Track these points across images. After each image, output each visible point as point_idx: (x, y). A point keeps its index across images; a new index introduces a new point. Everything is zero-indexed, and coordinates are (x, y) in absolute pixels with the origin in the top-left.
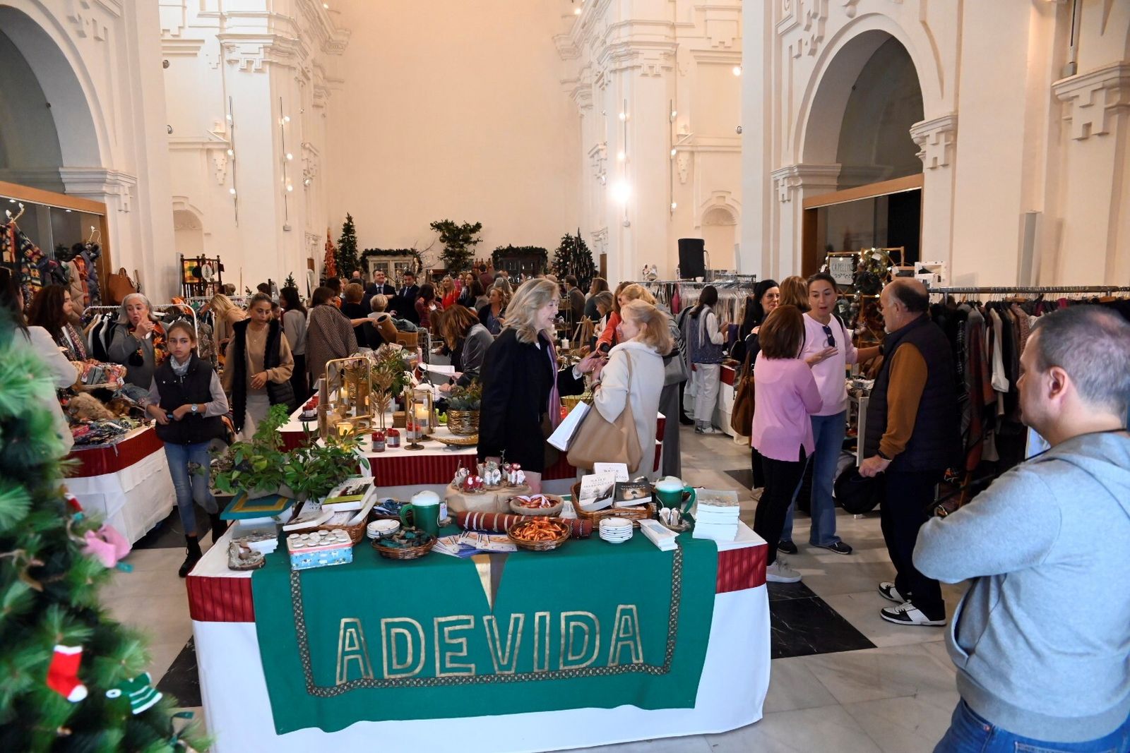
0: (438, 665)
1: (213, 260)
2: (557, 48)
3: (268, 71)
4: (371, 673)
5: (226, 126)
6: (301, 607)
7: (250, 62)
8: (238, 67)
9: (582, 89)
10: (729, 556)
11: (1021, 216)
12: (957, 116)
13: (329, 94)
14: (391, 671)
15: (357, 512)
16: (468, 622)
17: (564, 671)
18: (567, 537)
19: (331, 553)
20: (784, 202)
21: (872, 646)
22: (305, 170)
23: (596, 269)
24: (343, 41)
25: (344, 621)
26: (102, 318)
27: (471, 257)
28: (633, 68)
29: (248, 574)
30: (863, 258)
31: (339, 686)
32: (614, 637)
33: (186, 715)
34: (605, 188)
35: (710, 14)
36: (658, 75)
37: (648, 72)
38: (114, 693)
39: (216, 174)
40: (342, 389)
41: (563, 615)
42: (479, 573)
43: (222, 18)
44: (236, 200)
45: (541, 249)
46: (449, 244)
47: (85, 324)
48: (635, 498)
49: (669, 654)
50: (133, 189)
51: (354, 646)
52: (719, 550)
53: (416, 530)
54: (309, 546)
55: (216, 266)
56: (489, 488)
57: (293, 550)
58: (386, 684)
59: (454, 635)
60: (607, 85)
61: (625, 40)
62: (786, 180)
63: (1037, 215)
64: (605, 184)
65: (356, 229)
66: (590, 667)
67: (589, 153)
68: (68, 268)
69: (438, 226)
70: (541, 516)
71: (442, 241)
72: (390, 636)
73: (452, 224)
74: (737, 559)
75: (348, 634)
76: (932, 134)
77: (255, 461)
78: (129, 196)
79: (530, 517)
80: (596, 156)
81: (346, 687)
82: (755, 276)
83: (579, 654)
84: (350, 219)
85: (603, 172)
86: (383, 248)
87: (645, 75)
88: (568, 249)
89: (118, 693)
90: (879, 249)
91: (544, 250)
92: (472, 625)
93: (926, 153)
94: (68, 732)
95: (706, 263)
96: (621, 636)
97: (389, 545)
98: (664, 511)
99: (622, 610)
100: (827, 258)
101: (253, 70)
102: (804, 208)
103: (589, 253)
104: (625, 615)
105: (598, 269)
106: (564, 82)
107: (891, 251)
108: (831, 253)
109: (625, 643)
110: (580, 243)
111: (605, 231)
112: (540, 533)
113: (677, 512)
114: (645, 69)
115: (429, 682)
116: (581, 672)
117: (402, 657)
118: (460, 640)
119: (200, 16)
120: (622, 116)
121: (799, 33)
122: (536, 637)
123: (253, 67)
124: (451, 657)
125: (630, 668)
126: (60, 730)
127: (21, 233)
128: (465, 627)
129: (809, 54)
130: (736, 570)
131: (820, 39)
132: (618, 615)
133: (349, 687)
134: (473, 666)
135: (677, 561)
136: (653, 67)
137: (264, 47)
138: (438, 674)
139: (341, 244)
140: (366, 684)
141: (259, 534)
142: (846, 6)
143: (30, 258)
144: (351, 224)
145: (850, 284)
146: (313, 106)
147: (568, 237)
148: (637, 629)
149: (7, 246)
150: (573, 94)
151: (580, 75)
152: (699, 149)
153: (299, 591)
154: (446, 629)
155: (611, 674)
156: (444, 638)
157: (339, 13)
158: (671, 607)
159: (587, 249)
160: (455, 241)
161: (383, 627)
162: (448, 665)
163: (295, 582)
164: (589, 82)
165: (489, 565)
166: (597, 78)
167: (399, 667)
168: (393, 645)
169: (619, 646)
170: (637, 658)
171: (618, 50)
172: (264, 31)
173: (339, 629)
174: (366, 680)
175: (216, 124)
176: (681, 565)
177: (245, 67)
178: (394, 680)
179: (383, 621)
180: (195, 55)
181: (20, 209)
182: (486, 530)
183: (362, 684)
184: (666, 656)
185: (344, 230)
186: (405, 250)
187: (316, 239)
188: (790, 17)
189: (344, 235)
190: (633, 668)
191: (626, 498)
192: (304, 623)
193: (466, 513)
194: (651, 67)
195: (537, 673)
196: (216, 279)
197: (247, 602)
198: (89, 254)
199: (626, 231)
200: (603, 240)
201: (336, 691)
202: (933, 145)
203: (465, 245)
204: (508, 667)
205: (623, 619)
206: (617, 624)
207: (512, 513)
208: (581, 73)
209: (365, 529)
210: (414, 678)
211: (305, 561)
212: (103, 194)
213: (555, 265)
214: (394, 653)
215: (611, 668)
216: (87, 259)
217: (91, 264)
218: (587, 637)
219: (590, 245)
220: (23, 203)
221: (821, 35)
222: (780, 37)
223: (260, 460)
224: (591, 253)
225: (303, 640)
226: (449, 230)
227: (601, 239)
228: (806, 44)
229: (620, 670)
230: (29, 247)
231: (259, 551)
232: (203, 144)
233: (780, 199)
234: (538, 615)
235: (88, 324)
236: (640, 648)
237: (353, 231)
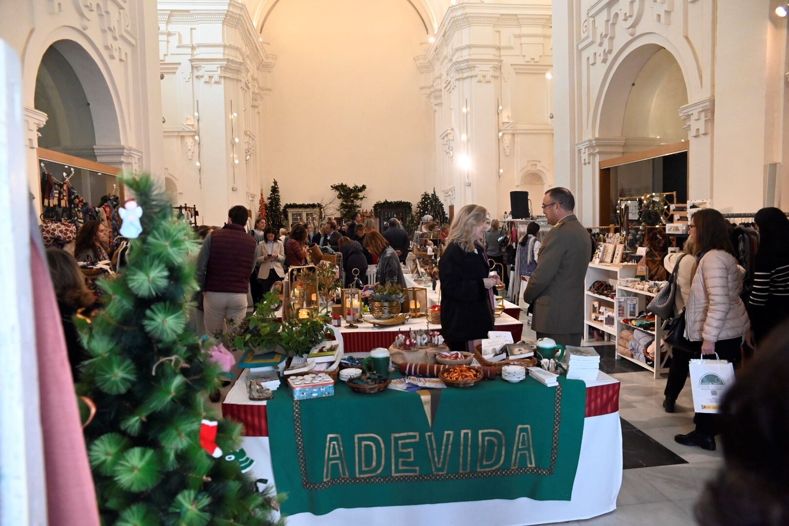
0: (393, 467)
1: (192, 208)
2: (417, 65)
3: (223, 83)
4: (347, 473)
5: (194, 120)
6: (300, 426)
7: (211, 77)
8: (203, 80)
9: (435, 92)
10: (593, 391)
11: (765, 167)
12: (714, 99)
13: (262, 98)
14: (361, 472)
15: (331, 363)
16: (414, 437)
17: (480, 472)
18: (482, 378)
19: (320, 389)
20: (585, 164)
21: (684, 462)
22: (246, 150)
23: (446, 216)
24: (272, 63)
25: (330, 436)
26: (127, 244)
27: (359, 209)
28: (471, 77)
29: (264, 403)
30: (646, 201)
31: (325, 483)
32: (515, 448)
33: (264, 481)
34: (452, 160)
35: (524, 40)
36: (489, 82)
37: (482, 79)
38: (230, 458)
39: (187, 152)
40: (295, 290)
41: (480, 432)
42: (423, 403)
43: (193, 48)
44: (200, 170)
45: (407, 202)
46: (343, 200)
47: (116, 248)
48: (521, 353)
49: (553, 461)
50: (140, 159)
51: (336, 454)
52: (587, 387)
53: (377, 373)
54: (305, 384)
55: (193, 212)
56: (420, 347)
57: (295, 386)
58: (358, 481)
59: (405, 446)
60: (453, 89)
61: (466, 58)
62: (587, 149)
63: (777, 165)
64: (452, 157)
65: (280, 190)
66: (498, 470)
67: (441, 136)
68: (99, 212)
69: (336, 188)
70: (460, 365)
71: (339, 198)
72: (361, 447)
73: (346, 186)
74: (599, 393)
75: (332, 445)
76: (696, 113)
77: (262, 328)
78: (137, 164)
79: (453, 366)
80: (446, 138)
81: (330, 484)
83: (490, 460)
84: (275, 183)
85: (451, 149)
86: (298, 203)
87: (480, 82)
88: (426, 203)
89: (233, 457)
90: (658, 194)
91: (410, 203)
92: (417, 439)
93: (691, 126)
94: (210, 479)
95: (529, 208)
96: (520, 447)
97: (360, 383)
98: (544, 361)
99: (521, 429)
100: (619, 202)
101: (213, 82)
102: (600, 168)
104: (523, 432)
105: (448, 216)
106: (422, 88)
107: (666, 195)
108: (621, 198)
109: (522, 452)
110: (435, 198)
111: (453, 190)
112: (462, 375)
113: (553, 361)
114: (480, 78)
115: (387, 480)
116: (492, 473)
117: (369, 462)
118: (409, 450)
119: (178, 47)
120: (464, 110)
121: (595, 48)
122: (462, 447)
123: (213, 80)
124: (402, 462)
125: (526, 471)
126: (204, 478)
127: (72, 187)
128: (413, 440)
129: (602, 62)
130: (599, 400)
131: (610, 51)
132: (518, 432)
133: (332, 483)
134: (417, 468)
135: (558, 394)
136: (485, 76)
137: (221, 67)
138: (393, 474)
139: (270, 201)
140: (343, 481)
141: (267, 377)
142: (629, 28)
143: (77, 205)
144: (276, 186)
145: (637, 219)
146: (252, 106)
147: (426, 195)
148: (531, 442)
149: (64, 196)
150: (429, 96)
151: (434, 83)
152: (518, 132)
153: (299, 415)
154: (400, 442)
155: (513, 474)
156: (398, 448)
157: (269, 44)
158: (554, 427)
159: (440, 202)
160: (348, 198)
161: (356, 440)
162: (401, 468)
163: (297, 408)
164: (440, 88)
165: (430, 396)
166: (445, 85)
167: (367, 469)
168: (363, 454)
169: (519, 455)
170: (531, 463)
171: (461, 65)
172: (221, 56)
173: (326, 442)
174: (343, 479)
175: (187, 119)
176: (561, 397)
177: (208, 80)
178: (363, 478)
179: (356, 436)
180: (175, 73)
181: (71, 172)
182: (421, 375)
183: (341, 481)
184: (551, 462)
185: (272, 191)
186: (314, 204)
187: (253, 196)
188: (587, 37)
189: (271, 194)
190: (528, 470)
191: (515, 353)
192: (302, 438)
193: (406, 364)
194: (484, 76)
195: (462, 474)
196: (193, 221)
197: (263, 422)
198: (112, 203)
199: (468, 189)
200: (451, 196)
201: (323, 486)
202: (696, 120)
203: (355, 201)
204: (441, 469)
205: (521, 435)
206: (517, 439)
207: (438, 363)
208: (434, 82)
209: (338, 374)
210: (377, 477)
211: (303, 394)
212: (121, 163)
213: (417, 213)
214: (363, 458)
215: (513, 470)
216: (111, 206)
217: (113, 210)
218: (496, 448)
219: (442, 199)
220: (73, 167)
221: (610, 49)
222: (580, 52)
223: (265, 327)
224: (443, 205)
225: (301, 449)
226: (344, 190)
228: (600, 56)
229: (519, 471)
230: (77, 197)
231: (268, 388)
232: (179, 132)
233: (583, 162)
234: (463, 432)
235: (117, 248)
236: (533, 456)
237: (278, 192)
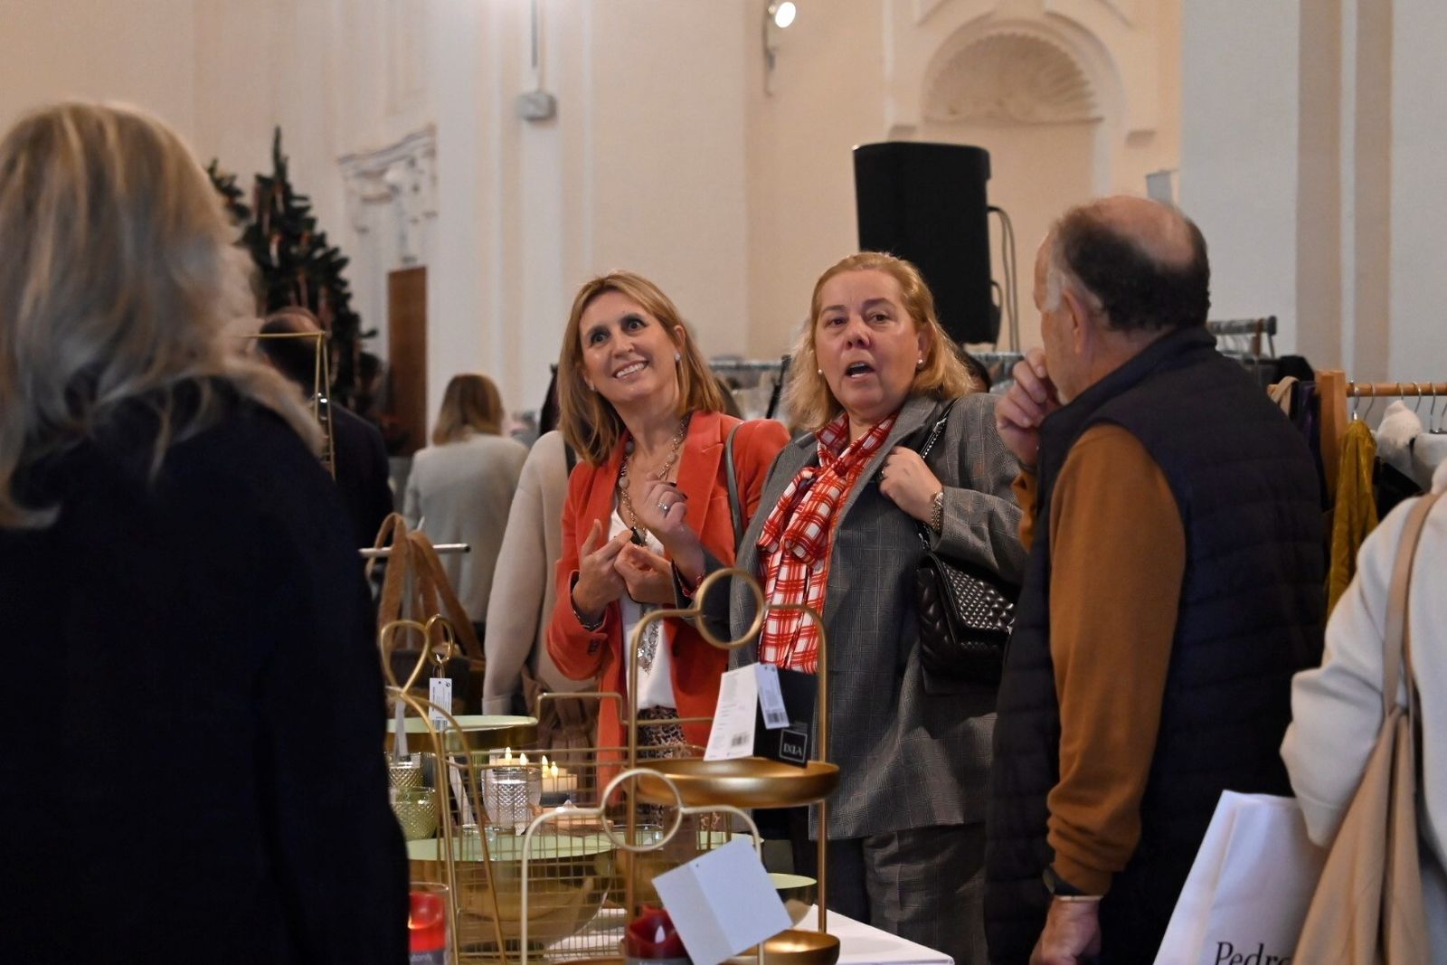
82: (1270, 326)
95: (997, 273)
103: (332, 265)
105: (379, 348)
111: (418, 149)
159: (320, 241)
199: (537, 142)
200: (406, 200)
219: (333, 219)
224: (343, 262)
227: (394, 189)
